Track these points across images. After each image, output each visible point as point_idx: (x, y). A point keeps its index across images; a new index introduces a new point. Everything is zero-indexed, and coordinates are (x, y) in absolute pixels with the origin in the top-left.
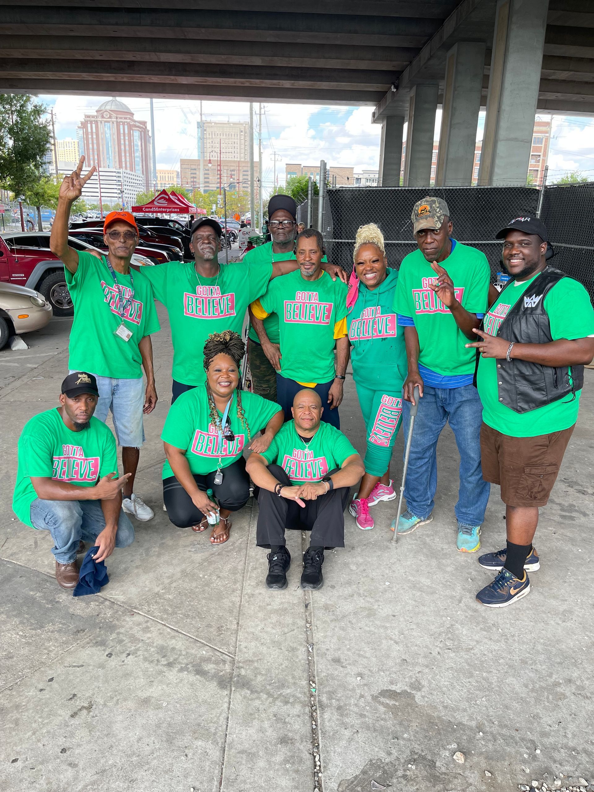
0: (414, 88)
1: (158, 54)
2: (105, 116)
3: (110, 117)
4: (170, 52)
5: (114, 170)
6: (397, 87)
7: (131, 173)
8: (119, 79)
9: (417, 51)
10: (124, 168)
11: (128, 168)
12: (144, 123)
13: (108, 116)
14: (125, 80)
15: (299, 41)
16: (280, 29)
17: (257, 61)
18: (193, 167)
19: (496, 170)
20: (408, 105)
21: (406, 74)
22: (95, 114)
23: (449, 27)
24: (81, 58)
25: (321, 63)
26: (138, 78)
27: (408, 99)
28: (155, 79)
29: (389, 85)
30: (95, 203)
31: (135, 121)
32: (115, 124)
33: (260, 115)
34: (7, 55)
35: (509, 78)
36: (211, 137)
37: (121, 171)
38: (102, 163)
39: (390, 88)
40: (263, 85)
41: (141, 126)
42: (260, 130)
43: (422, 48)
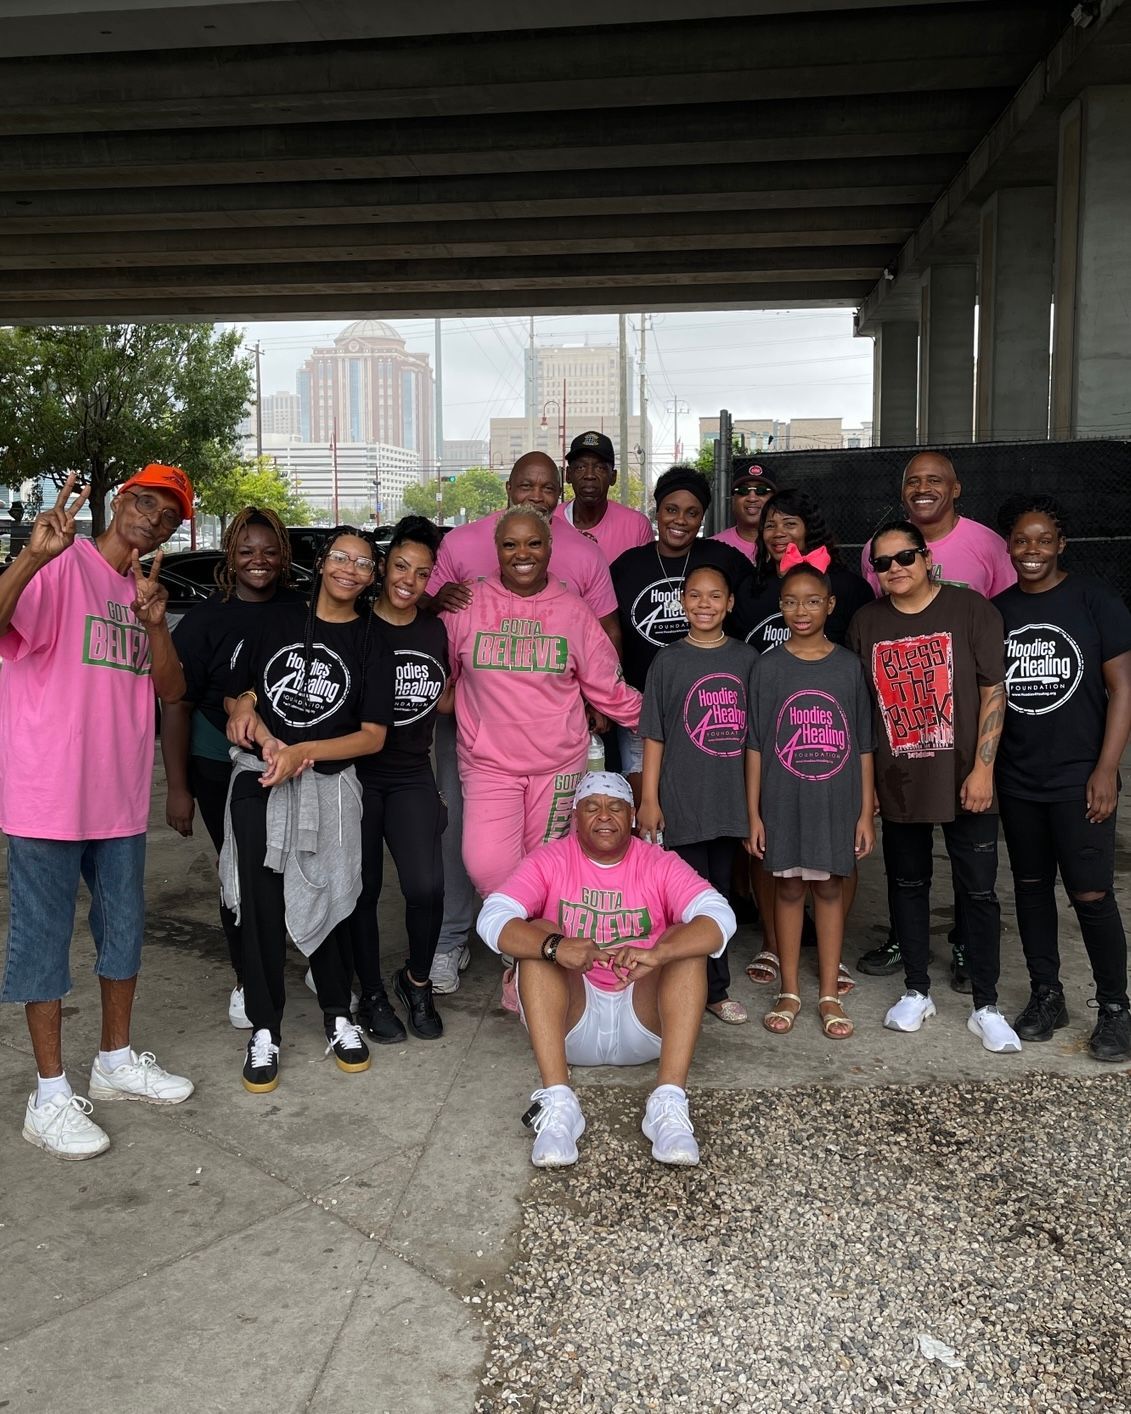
0: (929, 270)
1: (448, 245)
2: (350, 348)
3: (361, 350)
4: (469, 241)
5: (363, 445)
6: (893, 272)
7: (395, 448)
8: (380, 290)
9: (924, 209)
10: (382, 441)
11: (391, 441)
12: (424, 357)
13: (358, 347)
14: (390, 290)
15: (700, 208)
16: (665, 192)
17: (626, 245)
18: (515, 433)
19: (1081, 412)
20: (918, 301)
21: (909, 250)
22: (334, 346)
23: (978, 166)
24: (316, 260)
25: (744, 241)
26: (412, 286)
27: (919, 290)
28: (443, 286)
29: (879, 269)
30: (325, 508)
31: (407, 355)
32: (369, 363)
33: (643, 331)
34: (190, 260)
35: (1089, 249)
36: (551, 375)
37: (377, 446)
38: (341, 433)
39: (882, 274)
40: (639, 284)
41: (418, 362)
42: (643, 359)
43: (934, 204)
